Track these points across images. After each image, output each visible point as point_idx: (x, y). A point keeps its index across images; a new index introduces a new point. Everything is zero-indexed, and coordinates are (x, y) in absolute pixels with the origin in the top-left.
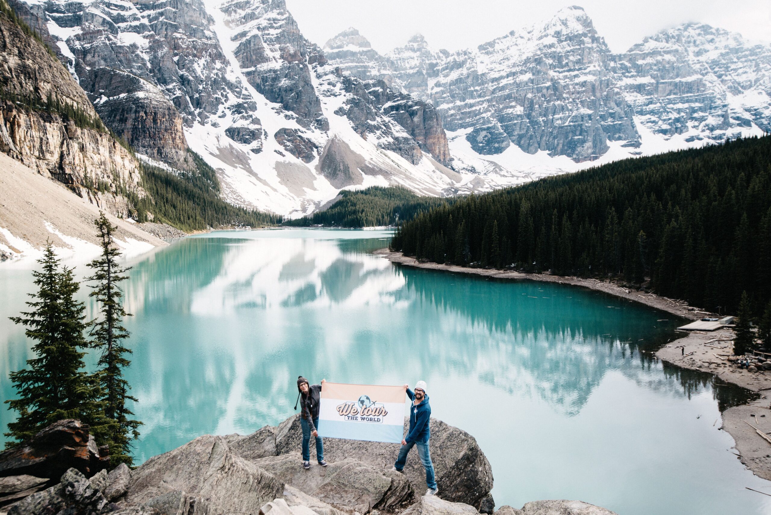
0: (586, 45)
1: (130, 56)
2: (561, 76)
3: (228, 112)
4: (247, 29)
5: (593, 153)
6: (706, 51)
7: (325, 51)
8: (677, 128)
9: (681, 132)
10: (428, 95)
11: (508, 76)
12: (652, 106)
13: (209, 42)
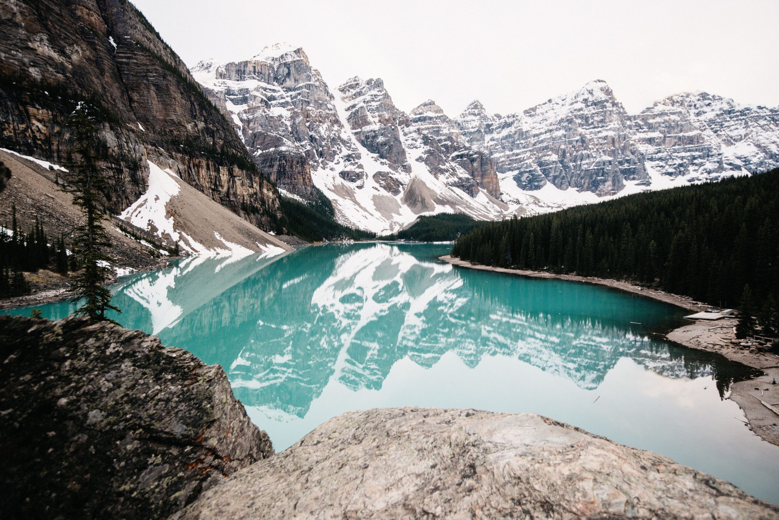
0: (608, 109)
1: (277, 123)
2: (588, 131)
3: (341, 161)
4: (356, 103)
5: (612, 190)
6: (704, 113)
7: (410, 117)
8: (680, 171)
9: (684, 174)
10: (484, 147)
11: (546, 132)
12: (660, 155)
13: (330, 112)
